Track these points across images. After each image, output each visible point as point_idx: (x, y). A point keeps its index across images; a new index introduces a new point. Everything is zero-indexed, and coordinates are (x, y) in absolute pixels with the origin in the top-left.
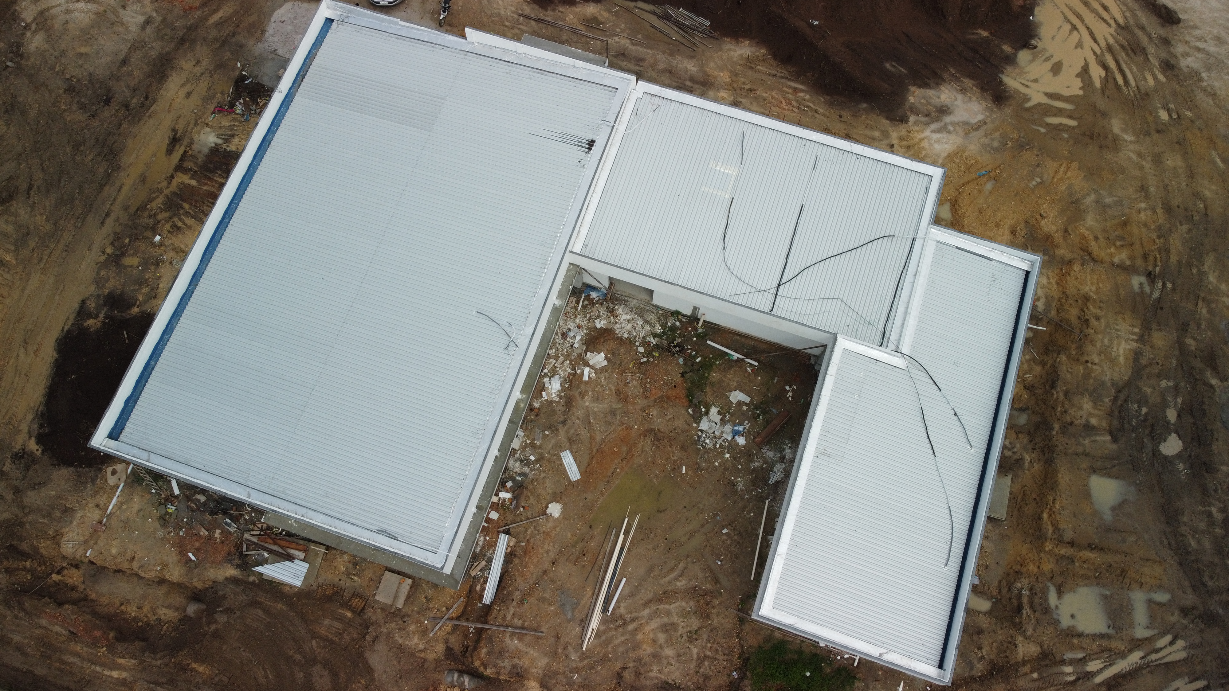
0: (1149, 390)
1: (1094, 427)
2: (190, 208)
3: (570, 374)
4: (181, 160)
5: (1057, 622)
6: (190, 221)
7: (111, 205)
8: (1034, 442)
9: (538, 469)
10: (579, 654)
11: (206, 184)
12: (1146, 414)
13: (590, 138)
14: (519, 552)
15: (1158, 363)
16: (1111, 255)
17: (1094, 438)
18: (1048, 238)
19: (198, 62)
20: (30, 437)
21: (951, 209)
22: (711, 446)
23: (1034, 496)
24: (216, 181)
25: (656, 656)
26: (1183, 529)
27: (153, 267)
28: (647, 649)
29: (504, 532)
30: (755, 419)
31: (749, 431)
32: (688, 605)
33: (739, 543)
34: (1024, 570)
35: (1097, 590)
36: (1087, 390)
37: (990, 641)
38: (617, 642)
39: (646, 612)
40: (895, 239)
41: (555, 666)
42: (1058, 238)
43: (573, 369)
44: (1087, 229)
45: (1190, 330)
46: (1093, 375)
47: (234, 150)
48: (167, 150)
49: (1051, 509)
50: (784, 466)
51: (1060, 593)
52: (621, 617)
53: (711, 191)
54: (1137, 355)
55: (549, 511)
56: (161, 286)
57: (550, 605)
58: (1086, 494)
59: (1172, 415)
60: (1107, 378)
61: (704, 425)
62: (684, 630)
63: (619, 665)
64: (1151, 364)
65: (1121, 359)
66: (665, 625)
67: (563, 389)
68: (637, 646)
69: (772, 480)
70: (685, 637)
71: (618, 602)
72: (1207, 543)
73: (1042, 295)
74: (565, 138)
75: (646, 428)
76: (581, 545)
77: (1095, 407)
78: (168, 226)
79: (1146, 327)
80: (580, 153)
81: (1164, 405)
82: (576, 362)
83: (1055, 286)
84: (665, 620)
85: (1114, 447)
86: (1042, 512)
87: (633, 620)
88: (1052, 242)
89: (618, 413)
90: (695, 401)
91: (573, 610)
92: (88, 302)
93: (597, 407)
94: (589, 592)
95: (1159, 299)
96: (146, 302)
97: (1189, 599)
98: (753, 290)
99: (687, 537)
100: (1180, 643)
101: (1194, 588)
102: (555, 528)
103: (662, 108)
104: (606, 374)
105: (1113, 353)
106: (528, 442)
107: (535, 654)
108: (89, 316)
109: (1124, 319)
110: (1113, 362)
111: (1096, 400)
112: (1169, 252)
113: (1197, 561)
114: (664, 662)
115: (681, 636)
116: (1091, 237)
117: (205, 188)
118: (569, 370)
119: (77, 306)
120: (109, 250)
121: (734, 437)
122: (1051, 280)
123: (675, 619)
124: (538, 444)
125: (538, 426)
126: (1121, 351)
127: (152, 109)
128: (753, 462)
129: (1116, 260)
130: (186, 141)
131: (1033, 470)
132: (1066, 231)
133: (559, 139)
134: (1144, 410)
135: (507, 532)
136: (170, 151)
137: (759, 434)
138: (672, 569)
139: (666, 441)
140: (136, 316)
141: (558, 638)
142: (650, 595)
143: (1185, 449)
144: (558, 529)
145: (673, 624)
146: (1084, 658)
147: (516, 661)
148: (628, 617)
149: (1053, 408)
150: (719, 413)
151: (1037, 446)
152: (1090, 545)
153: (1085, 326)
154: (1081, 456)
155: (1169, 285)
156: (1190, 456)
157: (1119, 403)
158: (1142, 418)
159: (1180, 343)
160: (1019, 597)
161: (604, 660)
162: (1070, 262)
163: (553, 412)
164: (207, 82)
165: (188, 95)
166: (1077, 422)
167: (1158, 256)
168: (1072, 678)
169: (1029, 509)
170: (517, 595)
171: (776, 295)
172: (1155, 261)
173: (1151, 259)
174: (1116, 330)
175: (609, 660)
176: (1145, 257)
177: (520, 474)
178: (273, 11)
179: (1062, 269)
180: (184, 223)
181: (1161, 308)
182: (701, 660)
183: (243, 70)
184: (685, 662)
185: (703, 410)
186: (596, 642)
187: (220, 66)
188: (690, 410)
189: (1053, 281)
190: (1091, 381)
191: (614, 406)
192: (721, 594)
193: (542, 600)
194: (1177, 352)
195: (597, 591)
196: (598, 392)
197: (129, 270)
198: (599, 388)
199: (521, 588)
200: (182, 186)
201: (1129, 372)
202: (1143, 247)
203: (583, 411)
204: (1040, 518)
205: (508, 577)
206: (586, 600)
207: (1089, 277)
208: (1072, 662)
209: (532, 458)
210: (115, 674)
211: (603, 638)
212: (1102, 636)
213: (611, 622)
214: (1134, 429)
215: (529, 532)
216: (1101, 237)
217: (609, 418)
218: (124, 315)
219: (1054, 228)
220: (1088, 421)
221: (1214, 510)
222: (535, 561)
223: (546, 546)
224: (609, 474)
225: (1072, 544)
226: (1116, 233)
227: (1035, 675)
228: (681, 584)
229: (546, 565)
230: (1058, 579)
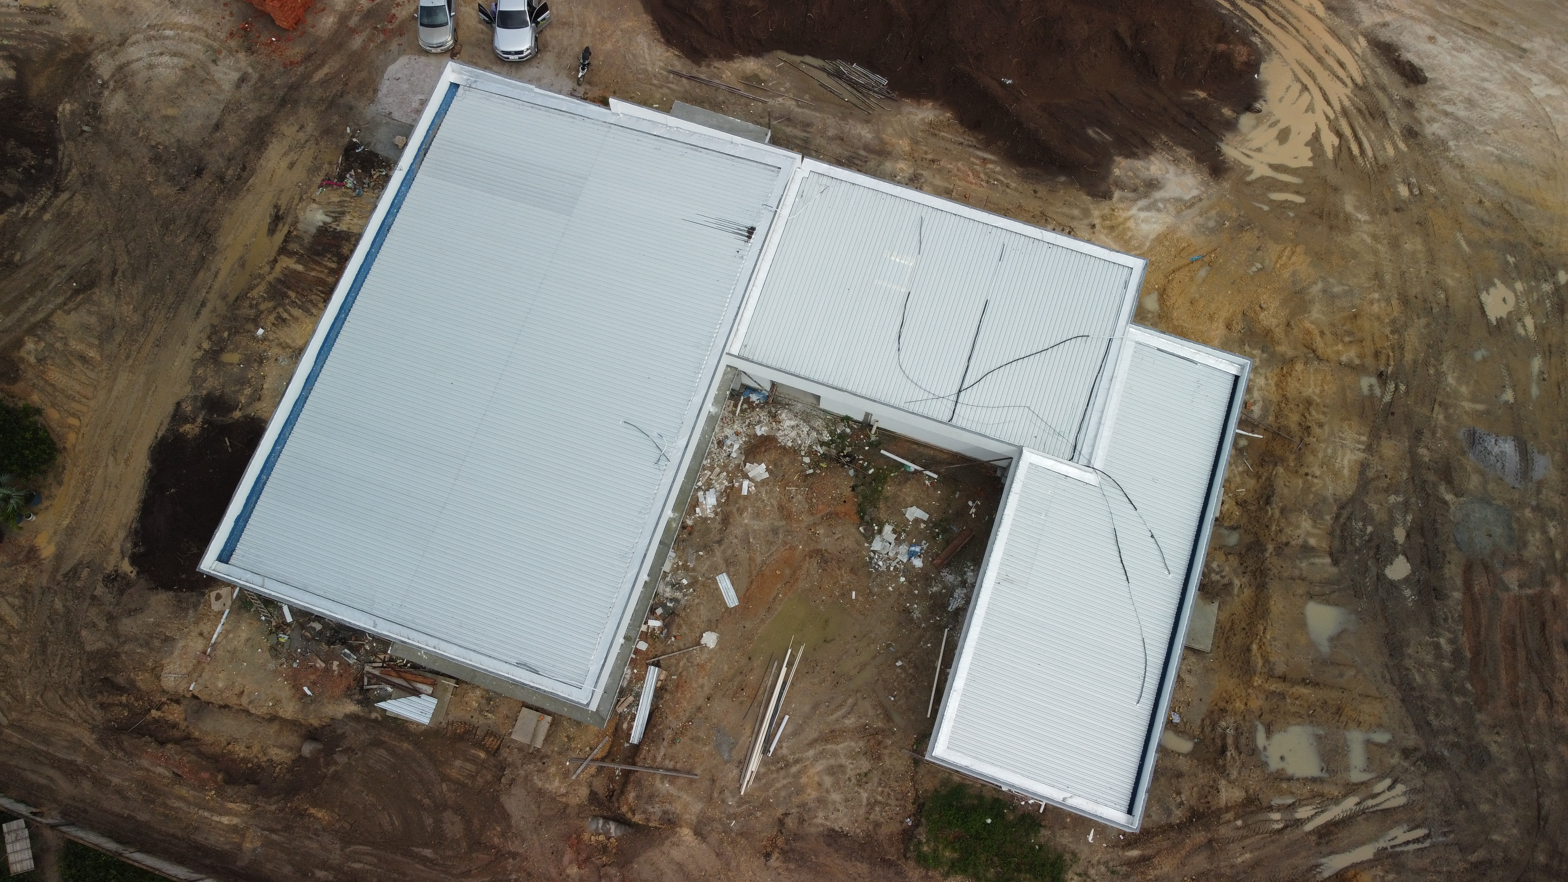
0: (1375, 507)
1: (1313, 549)
2: (296, 297)
3: (727, 487)
4: (285, 241)
5: (1265, 764)
6: (297, 312)
7: (207, 293)
8: (1245, 565)
9: (691, 594)
10: (736, 799)
11: (313, 269)
12: (1371, 534)
13: (750, 225)
14: (670, 687)
15: (1386, 477)
16: (1338, 353)
17: (1312, 560)
18: (1268, 332)
19: (302, 127)
20: (123, 557)
21: (1159, 300)
22: (884, 568)
23: (1243, 625)
24: (326, 267)
25: (822, 801)
26: (1408, 663)
27: (256, 365)
28: (812, 794)
29: (653, 664)
30: (934, 538)
31: (927, 552)
32: (858, 745)
33: (914, 676)
34: (1229, 707)
35: (1309, 729)
36: (1305, 506)
37: (1191, 785)
38: (778, 785)
39: (811, 753)
40: (1089, 339)
41: (710, 813)
42: (1279, 332)
43: (731, 481)
44: (1312, 323)
45: (1423, 439)
46: (1313, 489)
47: (345, 229)
48: (269, 230)
49: (1261, 640)
50: (965, 591)
51: (1269, 733)
52: (783, 758)
53: (885, 285)
54: (1364, 466)
55: (703, 641)
56: (265, 386)
57: (705, 745)
58: (1301, 623)
59: (1400, 534)
60: (1329, 493)
61: (877, 545)
62: (854, 773)
63: (780, 811)
64: (1378, 477)
65: (1346, 472)
66: (832, 767)
67: (719, 504)
68: (800, 790)
69: (953, 606)
70: (854, 781)
71: (780, 741)
72: (1433, 679)
73: (1259, 398)
74: (722, 225)
75: (812, 548)
76: (738, 679)
77: (1314, 526)
78: (272, 318)
79: (1375, 434)
80: (737, 242)
81: (1392, 523)
82: (733, 473)
83: (1274, 388)
84: (832, 761)
85: (1335, 570)
86: (1251, 643)
87: (797, 761)
88: (1272, 338)
89: (781, 531)
90: (867, 518)
91: (731, 750)
92: (184, 405)
93: (757, 525)
94: (748, 731)
95: (1390, 404)
96: (249, 404)
97: (1412, 739)
98: (931, 396)
99: (857, 670)
100: (1400, 788)
101: (1418, 727)
102: (710, 660)
103: (831, 189)
104: (768, 488)
105: (1337, 465)
106: (680, 563)
107: (688, 799)
108: (186, 420)
109: (1350, 426)
110: (1337, 474)
111: (1316, 515)
112: (1403, 349)
113: (1422, 697)
114: (831, 808)
115: (849, 779)
116: (1316, 332)
117: (313, 274)
118: (726, 483)
119: (171, 409)
120: (206, 345)
121: (910, 559)
122: (1270, 381)
123: (843, 761)
124: (691, 566)
125: (692, 546)
126: (1346, 462)
127: (251, 181)
128: (931, 586)
129: (1344, 359)
130: (290, 220)
131: (1243, 596)
132: (1288, 325)
133: (715, 226)
134: (1370, 529)
135: (657, 664)
136: (272, 231)
137: (938, 555)
138: (840, 706)
139: (834, 562)
140: (238, 420)
141: (713, 781)
142: (815, 735)
143: (1413, 572)
144: (713, 661)
145: (841, 766)
146: (1294, 803)
147: (668, 807)
148: (791, 758)
149: (1267, 526)
150: (894, 531)
151: (1248, 570)
152: (1303, 680)
153: (1306, 434)
154: (1298, 581)
155: (1403, 388)
156: (1419, 581)
157: (1342, 520)
158: (1366, 538)
159: (1412, 453)
160: (1224, 737)
161: (765, 805)
162: (1292, 361)
163: (708, 530)
164: (312, 151)
165: (292, 165)
166: (1293, 543)
167: (1391, 354)
168: (1280, 826)
169: (1237, 641)
170: (668, 735)
171: (957, 402)
172: (1388, 360)
173: (1383, 358)
174: (1341, 438)
175: (770, 805)
176: (1377, 354)
177: (671, 600)
178: (386, 66)
179: (1282, 368)
180: (290, 315)
181: (1393, 414)
182: (871, 805)
183: (353, 136)
184: (853, 807)
185: (876, 528)
186: (755, 785)
187: (327, 131)
188: (861, 528)
189: (1272, 382)
190: (1311, 496)
191: (776, 524)
192: (894, 733)
193: (696, 739)
194: (1408, 464)
195: (756, 730)
196: (758, 508)
197: (229, 367)
198: (759, 504)
199: (673, 726)
200: (287, 272)
201: (1354, 486)
202: (1374, 344)
203: (741, 529)
204: (1249, 650)
205: (658, 715)
206: (744, 739)
207: (1312, 378)
208: (1279, 809)
209: (685, 582)
210: (225, 820)
211: (764, 781)
212: (1314, 780)
213: (772, 763)
214: (1357, 551)
215: (681, 664)
216: (1327, 332)
217: (770, 537)
218: (224, 419)
219: (1274, 321)
220: (1306, 542)
221: (1442, 641)
222: (688, 696)
223: (700, 681)
224: (771, 600)
225: (1283, 678)
226: (1345, 328)
227: (1239, 823)
228: (850, 722)
229: (700, 701)
230: (1267, 717)
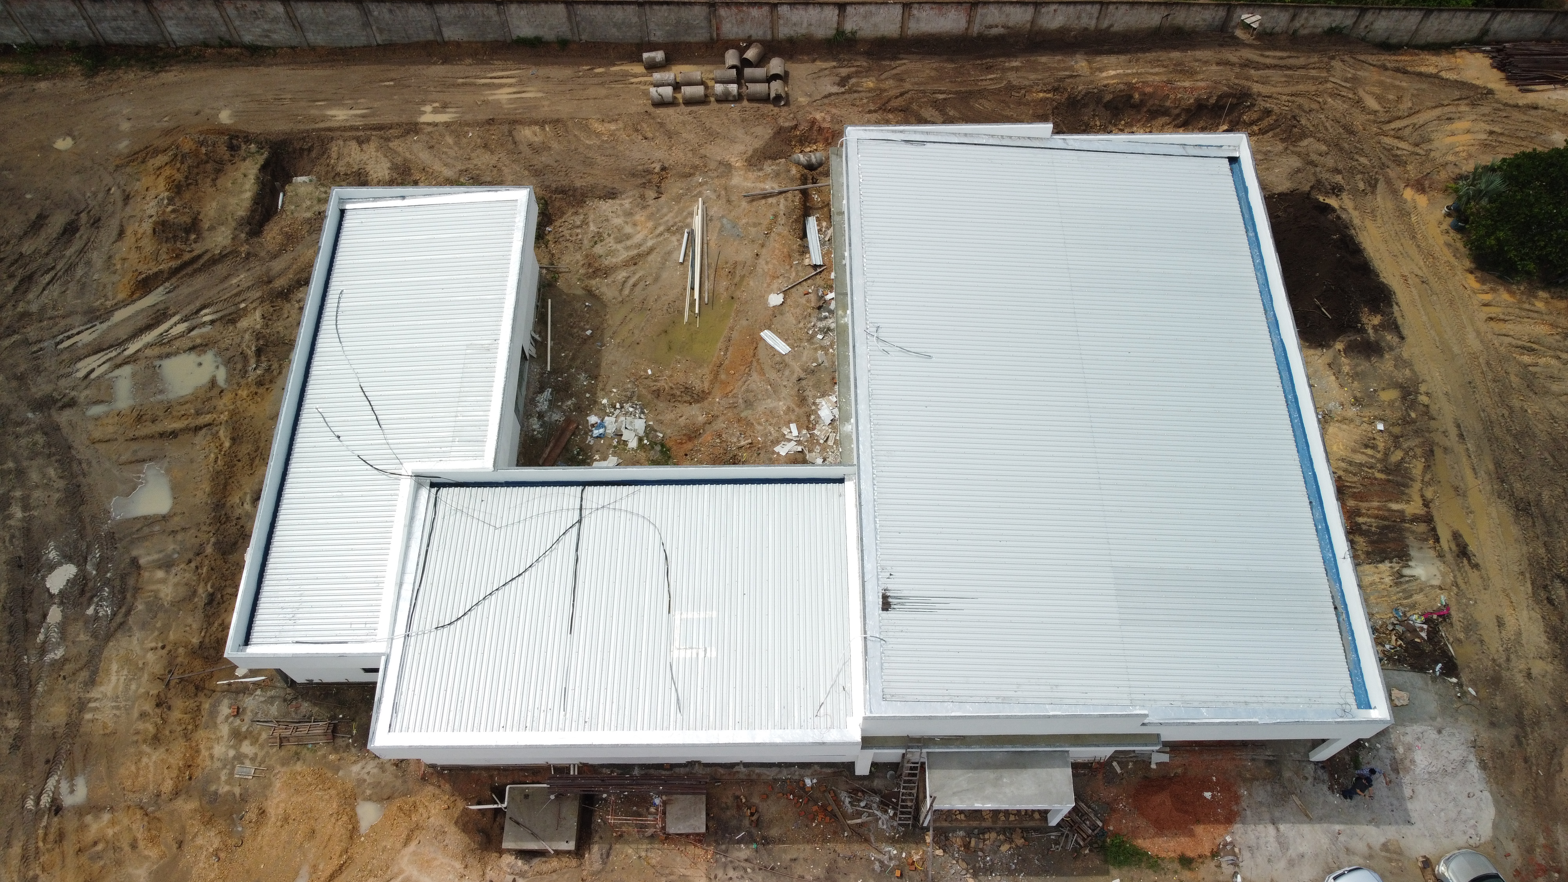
0: (82, 637)
1: (160, 568)
2: (1373, 474)
3: (814, 429)
4: (1434, 529)
5: (219, 354)
6: (1359, 458)
7: (1468, 449)
8: (239, 527)
9: (810, 329)
10: (704, 196)
11: (1379, 509)
12: (89, 606)
14: (796, 255)
15: (64, 678)
16: (113, 823)
17: (161, 555)
18: (209, 822)
19: (1529, 675)
20: (1341, 207)
21: (358, 822)
22: (626, 406)
23: (240, 464)
24: (1369, 516)
25: (629, 214)
26: (61, 484)
27: (1359, 395)
28: (640, 217)
29: (820, 266)
30: (581, 449)
31: (586, 433)
32: (608, 262)
33: (572, 327)
34: (253, 389)
35: (171, 396)
36: (166, 611)
37: (290, 319)
38: (671, 214)
39: (650, 243)
41: (723, 181)
42: (194, 826)
43: (812, 435)
44: (147, 858)
45: (11, 741)
46: (156, 633)
47: (1380, 565)
48: (1461, 536)
49: (221, 451)
50: (538, 409)
51: (213, 382)
52: (674, 233)
53: (702, 615)
54: (92, 682)
55: (781, 296)
56: (1333, 378)
57: (747, 223)
58: (176, 489)
60: (138, 634)
61: (640, 424)
62: (607, 241)
63: (663, 199)
64: (74, 674)
65: (114, 667)
66: (628, 239)
67: (815, 412)
68: (650, 217)
69: (547, 393)
70: (605, 236)
71: (681, 244)
72: (34, 476)
73: (221, 727)
74: (926, 605)
75: (706, 403)
76: (737, 279)
77: (156, 592)
78: (1381, 446)
79: (73, 726)
80: (896, 587)
81: (63, 627)
82: (813, 444)
83: (202, 747)
84: (629, 243)
85: (135, 553)
86: (230, 447)
87: (661, 234)
88: (203, 816)
89: (743, 406)
90: (658, 448)
91: (722, 226)
92: (1396, 339)
93: (770, 403)
94: (712, 244)
95: (48, 775)
96: (1335, 357)
97: (63, 418)
98: (611, 506)
99: (628, 319)
100: (81, 374)
101: (57, 428)
102: (769, 285)
104: (771, 438)
105: (125, 672)
106: (831, 350)
107: (746, 184)
108: (1383, 326)
109: (105, 726)
110: (127, 661)
111: (155, 607)
112: (23, 857)
113: (49, 456)
114: (620, 213)
115: (609, 235)
116: (141, 844)
117: (1375, 504)
118: (816, 432)
119: (1405, 332)
120: (1423, 399)
121: (602, 421)
122: (207, 754)
123: (619, 247)
124: (820, 352)
125: (826, 368)
126: (114, 678)
127: (1529, 585)
128: (574, 404)
129: (106, 817)
130: (1449, 557)
131: (241, 494)
132: (180, 844)
133: (933, 600)
134: (90, 611)
135: (815, 267)
136: (1456, 536)
137: (574, 434)
138: (634, 285)
139: (678, 393)
140: (1334, 341)
141: (729, 201)
142: (650, 258)
143: (43, 578)
144: (765, 285)
145: (620, 242)
146: (189, 332)
147: (761, 174)
148: (667, 235)
149: (212, 569)
150: (625, 443)
151: (235, 522)
152: (176, 437)
153: (162, 695)
154: (179, 528)
155: (30, 804)
156: (39, 571)
157: (123, 610)
158: (96, 600)
159: (27, 718)
160: (258, 362)
161: (678, 199)
162: (176, 793)
163: (816, 386)
164: (1493, 650)
165: (1500, 623)
166: (183, 566)
167: (41, 844)
168: (203, 312)
169: (245, 449)
170: (782, 220)
171: (581, 509)
172: (46, 834)
173: (51, 837)
174: (118, 708)
175: (673, 200)
176: (61, 837)
177: (826, 318)
179: (190, 779)
180: (1363, 453)
181: (48, 762)
182: (585, 223)
183: (1460, 685)
184: (600, 217)
185: (645, 441)
186: (690, 209)
187: (1495, 681)
188: (661, 435)
189: (204, 753)
190: (159, 625)
191: (750, 412)
192: (579, 280)
193: (755, 225)
194: (35, 702)
195: (705, 246)
196: (774, 417)
197: (1383, 385)
198: (774, 421)
199: (780, 227)
200: (1405, 498)
201: (106, 653)
202: (63, 853)
203: (783, 395)
204: (233, 440)
205: (798, 232)
206: (713, 237)
207: (150, 776)
208: (204, 324)
209: (820, 337)
211: (685, 214)
212: (168, 355)
213: (682, 227)
214: (107, 582)
215: (794, 274)
216: (127, 848)
217: (750, 396)
218: (1348, 339)
219: (199, 841)
220: (167, 572)
221: (19, 514)
222: (777, 251)
223: (770, 266)
224: (730, 349)
225: (198, 429)
226: (102, 863)
227: (243, 305)
228: (622, 275)
229: (764, 251)
230: (215, 392)
